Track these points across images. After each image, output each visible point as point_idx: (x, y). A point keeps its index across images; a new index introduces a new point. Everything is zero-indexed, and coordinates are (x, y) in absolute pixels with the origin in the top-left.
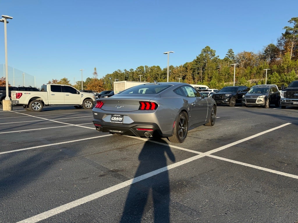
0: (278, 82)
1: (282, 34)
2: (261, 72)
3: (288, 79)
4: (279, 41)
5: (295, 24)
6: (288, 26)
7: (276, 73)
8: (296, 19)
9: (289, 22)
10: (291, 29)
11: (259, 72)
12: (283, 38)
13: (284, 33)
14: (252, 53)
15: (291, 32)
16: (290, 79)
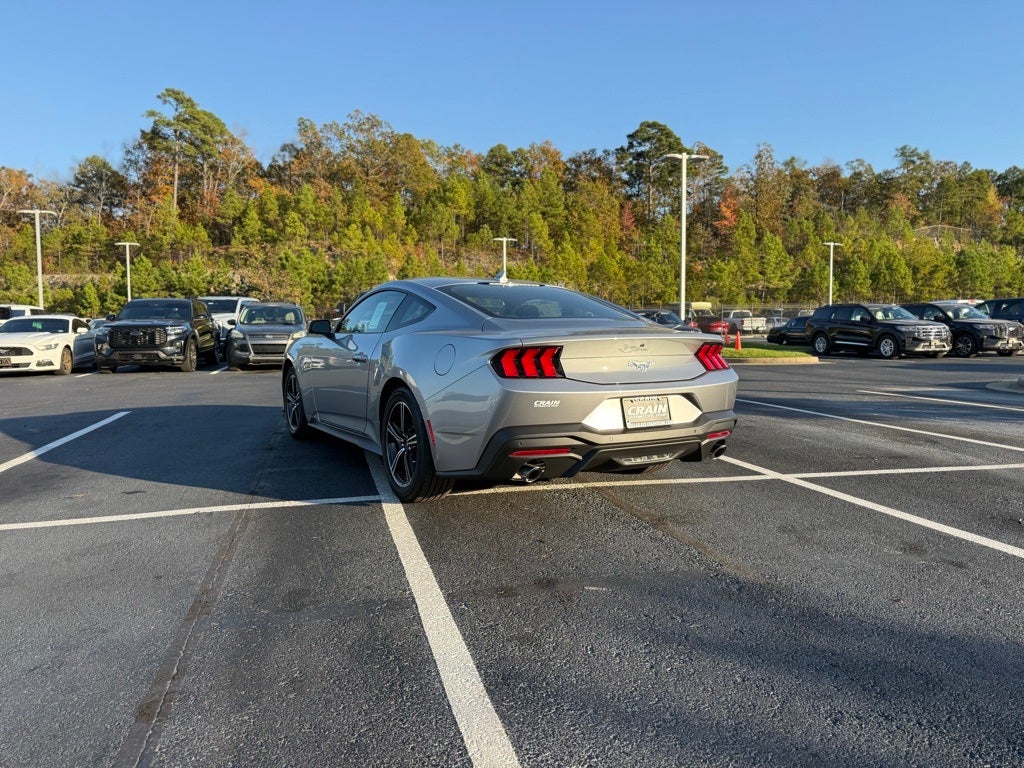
0: (153, 289)
1: (143, 132)
2: (81, 250)
3: (186, 281)
4: (128, 152)
5: (176, 110)
6: (157, 111)
7: (144, 258)
8: (178, 93)
9: (159, 97)
10: (168, 124)
11: (75, 251)
12: (140, 146)
13: (148, 130)
14: (30, 176)
15: (168, 131)
16: (192, 281)
